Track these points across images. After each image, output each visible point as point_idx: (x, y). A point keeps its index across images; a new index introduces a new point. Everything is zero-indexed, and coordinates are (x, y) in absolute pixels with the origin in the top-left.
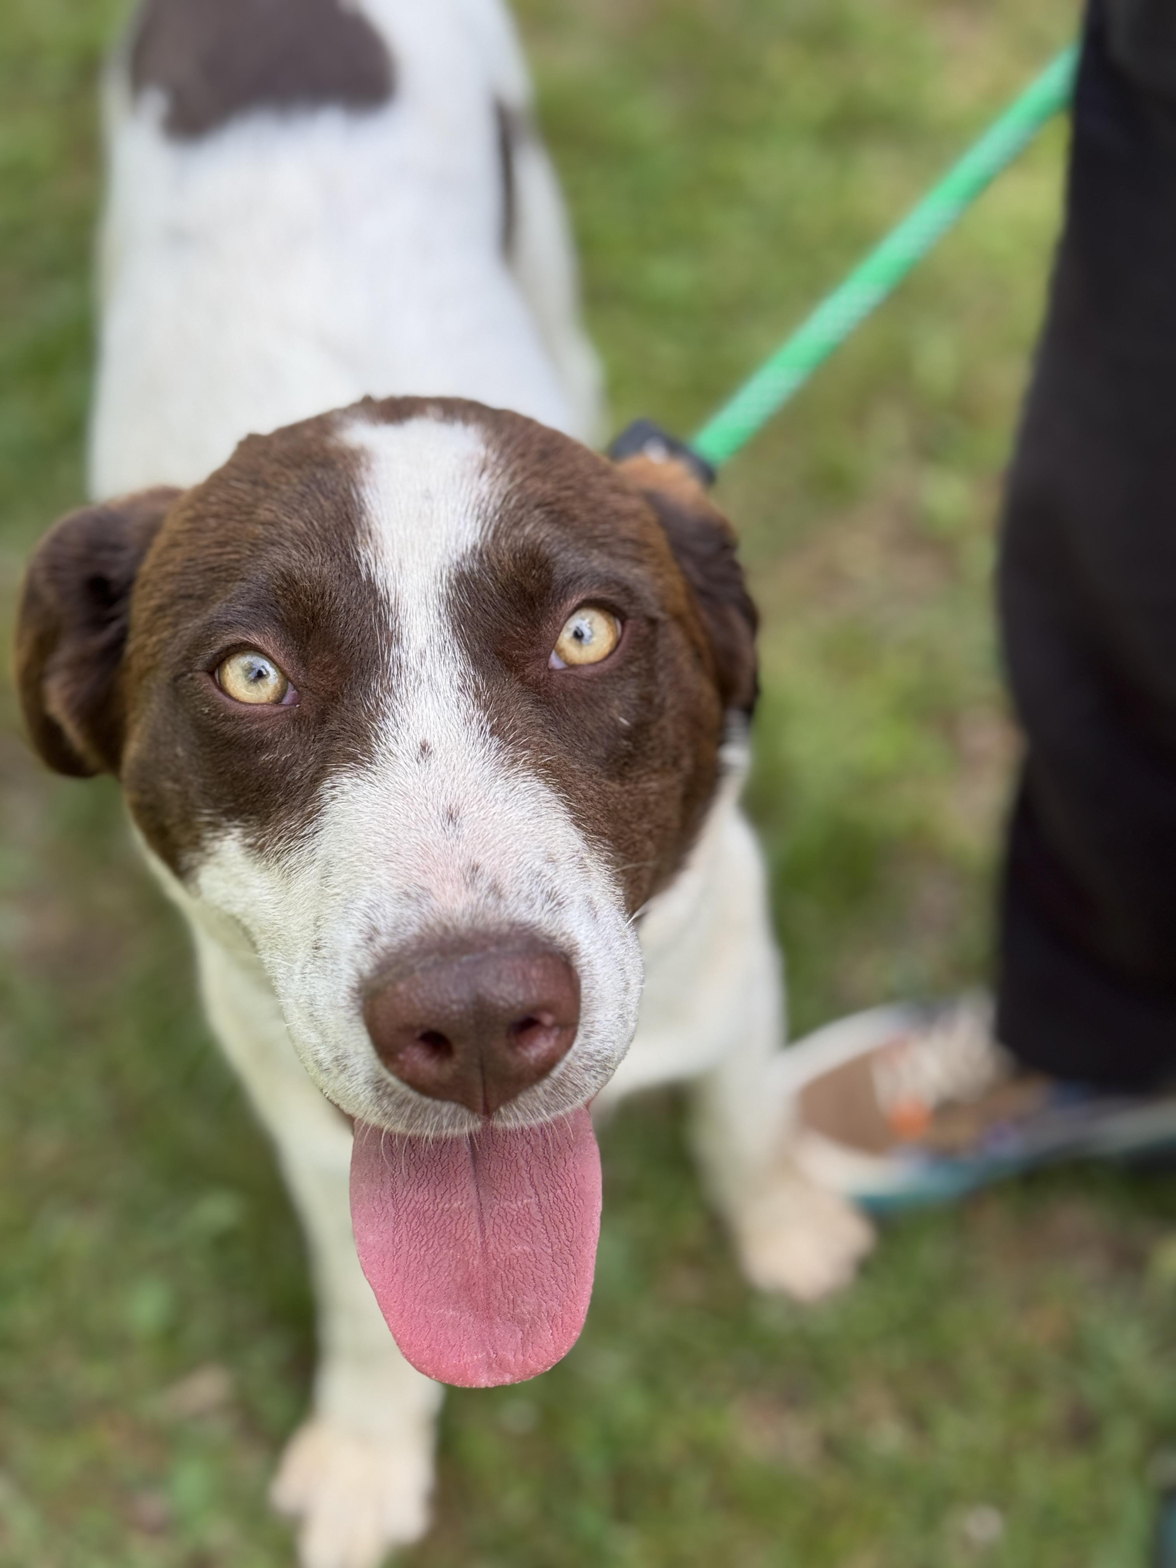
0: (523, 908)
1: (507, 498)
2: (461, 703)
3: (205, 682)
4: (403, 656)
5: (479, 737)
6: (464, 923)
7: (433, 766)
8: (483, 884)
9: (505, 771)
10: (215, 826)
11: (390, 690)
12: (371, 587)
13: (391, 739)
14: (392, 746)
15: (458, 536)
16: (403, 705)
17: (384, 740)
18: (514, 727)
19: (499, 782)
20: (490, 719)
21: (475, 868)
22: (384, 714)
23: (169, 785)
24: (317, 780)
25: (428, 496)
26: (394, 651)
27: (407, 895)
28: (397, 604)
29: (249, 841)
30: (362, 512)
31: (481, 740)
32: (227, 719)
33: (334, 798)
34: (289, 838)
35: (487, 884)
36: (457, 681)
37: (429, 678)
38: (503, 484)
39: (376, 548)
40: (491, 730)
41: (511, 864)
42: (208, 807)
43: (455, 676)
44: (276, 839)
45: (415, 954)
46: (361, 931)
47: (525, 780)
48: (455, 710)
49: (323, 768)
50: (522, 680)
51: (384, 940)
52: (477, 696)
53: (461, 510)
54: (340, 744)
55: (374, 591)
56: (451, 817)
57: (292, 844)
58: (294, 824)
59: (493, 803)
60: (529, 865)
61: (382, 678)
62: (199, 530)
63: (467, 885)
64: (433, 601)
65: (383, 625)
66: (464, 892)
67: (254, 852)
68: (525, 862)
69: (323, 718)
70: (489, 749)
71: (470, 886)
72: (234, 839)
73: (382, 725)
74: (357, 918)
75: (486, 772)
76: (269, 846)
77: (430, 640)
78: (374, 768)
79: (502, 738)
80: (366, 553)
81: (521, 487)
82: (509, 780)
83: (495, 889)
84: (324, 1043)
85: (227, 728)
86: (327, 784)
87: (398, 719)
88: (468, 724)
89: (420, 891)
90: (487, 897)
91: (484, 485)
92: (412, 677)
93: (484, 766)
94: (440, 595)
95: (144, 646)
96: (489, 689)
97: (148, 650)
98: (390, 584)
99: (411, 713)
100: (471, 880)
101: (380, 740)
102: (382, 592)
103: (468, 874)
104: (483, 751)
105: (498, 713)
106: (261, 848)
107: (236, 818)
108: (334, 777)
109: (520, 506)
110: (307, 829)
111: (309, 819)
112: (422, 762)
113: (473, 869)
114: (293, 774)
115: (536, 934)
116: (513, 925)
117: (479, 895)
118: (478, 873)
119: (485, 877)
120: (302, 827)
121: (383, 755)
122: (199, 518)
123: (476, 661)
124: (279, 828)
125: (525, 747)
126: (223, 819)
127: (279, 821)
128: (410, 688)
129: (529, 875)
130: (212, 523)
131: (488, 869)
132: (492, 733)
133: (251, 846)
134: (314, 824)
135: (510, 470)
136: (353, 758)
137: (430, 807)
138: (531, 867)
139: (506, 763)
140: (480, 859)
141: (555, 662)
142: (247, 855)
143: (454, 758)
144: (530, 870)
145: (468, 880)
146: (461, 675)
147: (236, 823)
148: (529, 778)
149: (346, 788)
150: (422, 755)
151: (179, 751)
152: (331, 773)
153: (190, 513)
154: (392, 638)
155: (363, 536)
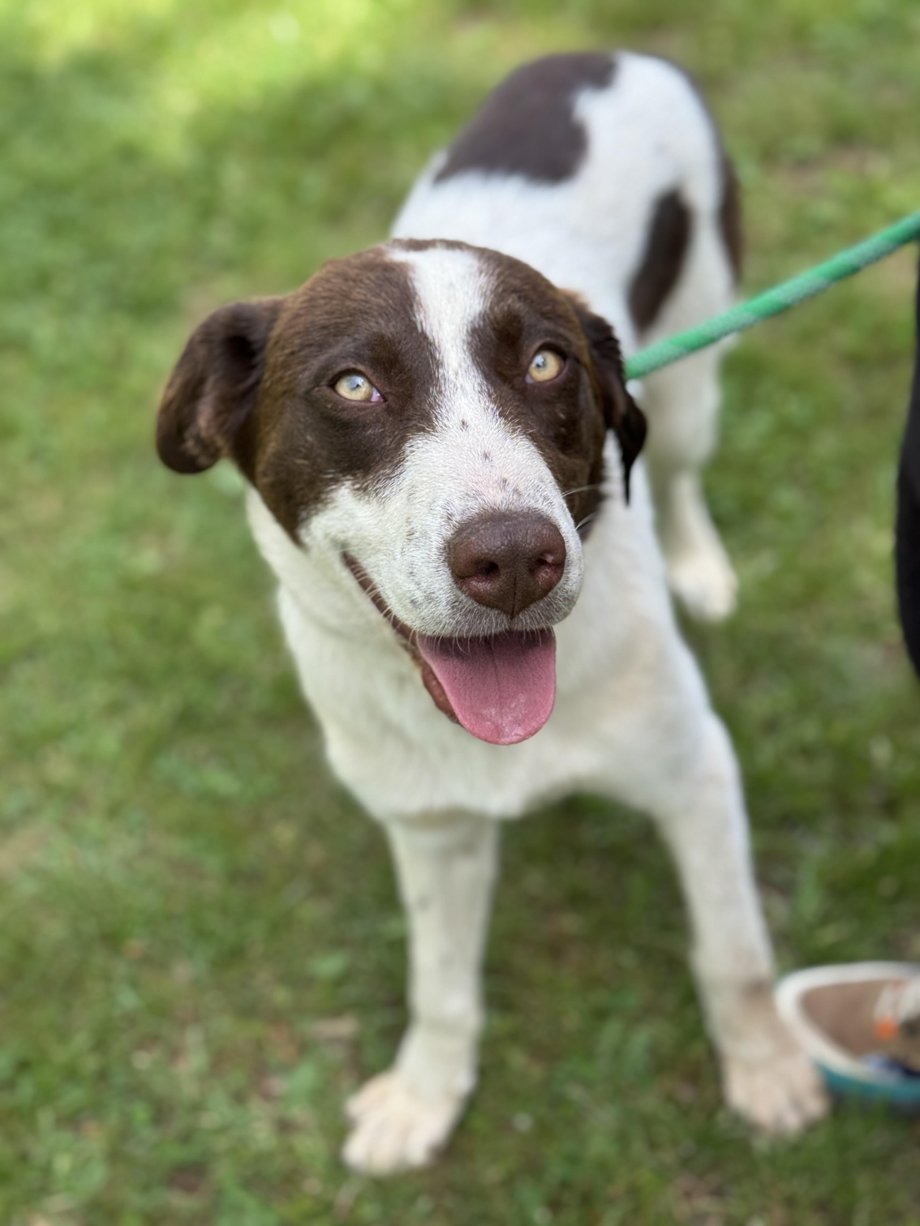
0: (532, 502)
1: (498, 287)
2: (481, 399)
3: (327, 391)
4: (446, 374)
5: (493, 418)
6: (503, 507)
7: (471, 433)
8: (510, 489)
9: (510, 435)
10: (336, 481)
11: (440, 392)
12: (424, 336)
13: (445, 418)
14: (446, 422)
15: (470, 307)
16: (449, 401)
17: (441, 419)
18: (510, 413)
19: (508, 441)
20: (498, 408)
21: (505, 481)
22: (439, 405)
23: (300, 462)
24: (399, 444)
25: (451, 285)
26: (441, 371)
27: (467, 494)
28: (439, 346)
29: (357, 486)
30: (416, 294)
31: (495, 419)
32: (343, 410)
33: (413, 452)
34: (384, 480)
35: (513, 488)
36: (477, 388)
37: (461, 386)
38: (493, 281)
39: (425, 313)
40: (499, 414)
41: (523, 480)
42: (332, 468)
43: (476, 385)
44: (376, 482)
45: (478, 522)
46: (442, 518)
47: (522, 440)
48: (478, 403)
49: (405, 436)
50: (513, 388)
51: (458, 518)
52: (490, 395)
53: (471, 293)
54: (414, 422)
55: (426, 337)
56: (486, 456)
57: (387, 482)
58: (388, 471)
59: (508, 450)
60: (532, 482)
61: (436, 385)
62: (313, 307)
63: (502, 490)
64: (459, 342)
65: (433, 356)
66: (500, 493)
67: (360, 492)
68: (530, 480)
69: (402, 408)
70: (500, 424)
71: (503, 490)
72: (346, 488)
73: (439, 411)
74: (439, 510)
75: (501, 435)
76: (370, 487)
77: (460, 366)
78: (436, 434)
79: (506, 418)
80: (419, 317)
81: (503, 282)
82: (514, 440)
83: (516, 491)
84: (418, 589)
85: (345, 416)
86: (407, 445)
87: (448, 408)
88: (486, 411)
89: (474, 492)
90: (513, 495)
91: (483, 279)
92: (452, 386)
93: (499, 432)
94: (464, 341)
95: (281, 379)
96: (495, 392)
97: (286, 380)
98: (435, 334)
99: (454, 405)
100: (503, 487)
101: (438, 419)
102: (430, 338)
103: (501, 484)
104: (497, 425)
105: (501, 405)
106: (365, 489)
107: (348, 474)
108: (411, 441)
109: (504, 291)
110: (396, 472)
111: (397, 465)
112: (464, 430)
113: (503, 481)
114: (386, 442)
115: (542, 514)
116: (529, 508)
117: (508, 494)
118: (507, 483)
119: (510, 485)
120: (393, 472)
121: (441, 427)
122: (311, 299)
123: (487, 377)
124: (378, 475)
125: (518, 423)
126: (340, 475)
127: (377, 472)
128: (452, 392)
129: (533, 486)
130: (322, 302)
131: (511, 482)
132: (500, 415)
133: (358, 489)
134: (401, 468)
135: (497, 271)
136: (423, 430)
137: (473, 452)
138: (533, 483)
139: (511, 431)
140: (505, 476)
141: (529, 380)
142: (355, 496)
143: (482, 429)
144: (533, 484)
145: (502, 487)
146: (479, 384)
147: (348, 477)
148: (524, 439)
149: (420, 446)
150: (464, 428)
151: (309, 438)
152: (410, 438)
153: (306, 298)
154: (439, 364)
155: (418, 307)
